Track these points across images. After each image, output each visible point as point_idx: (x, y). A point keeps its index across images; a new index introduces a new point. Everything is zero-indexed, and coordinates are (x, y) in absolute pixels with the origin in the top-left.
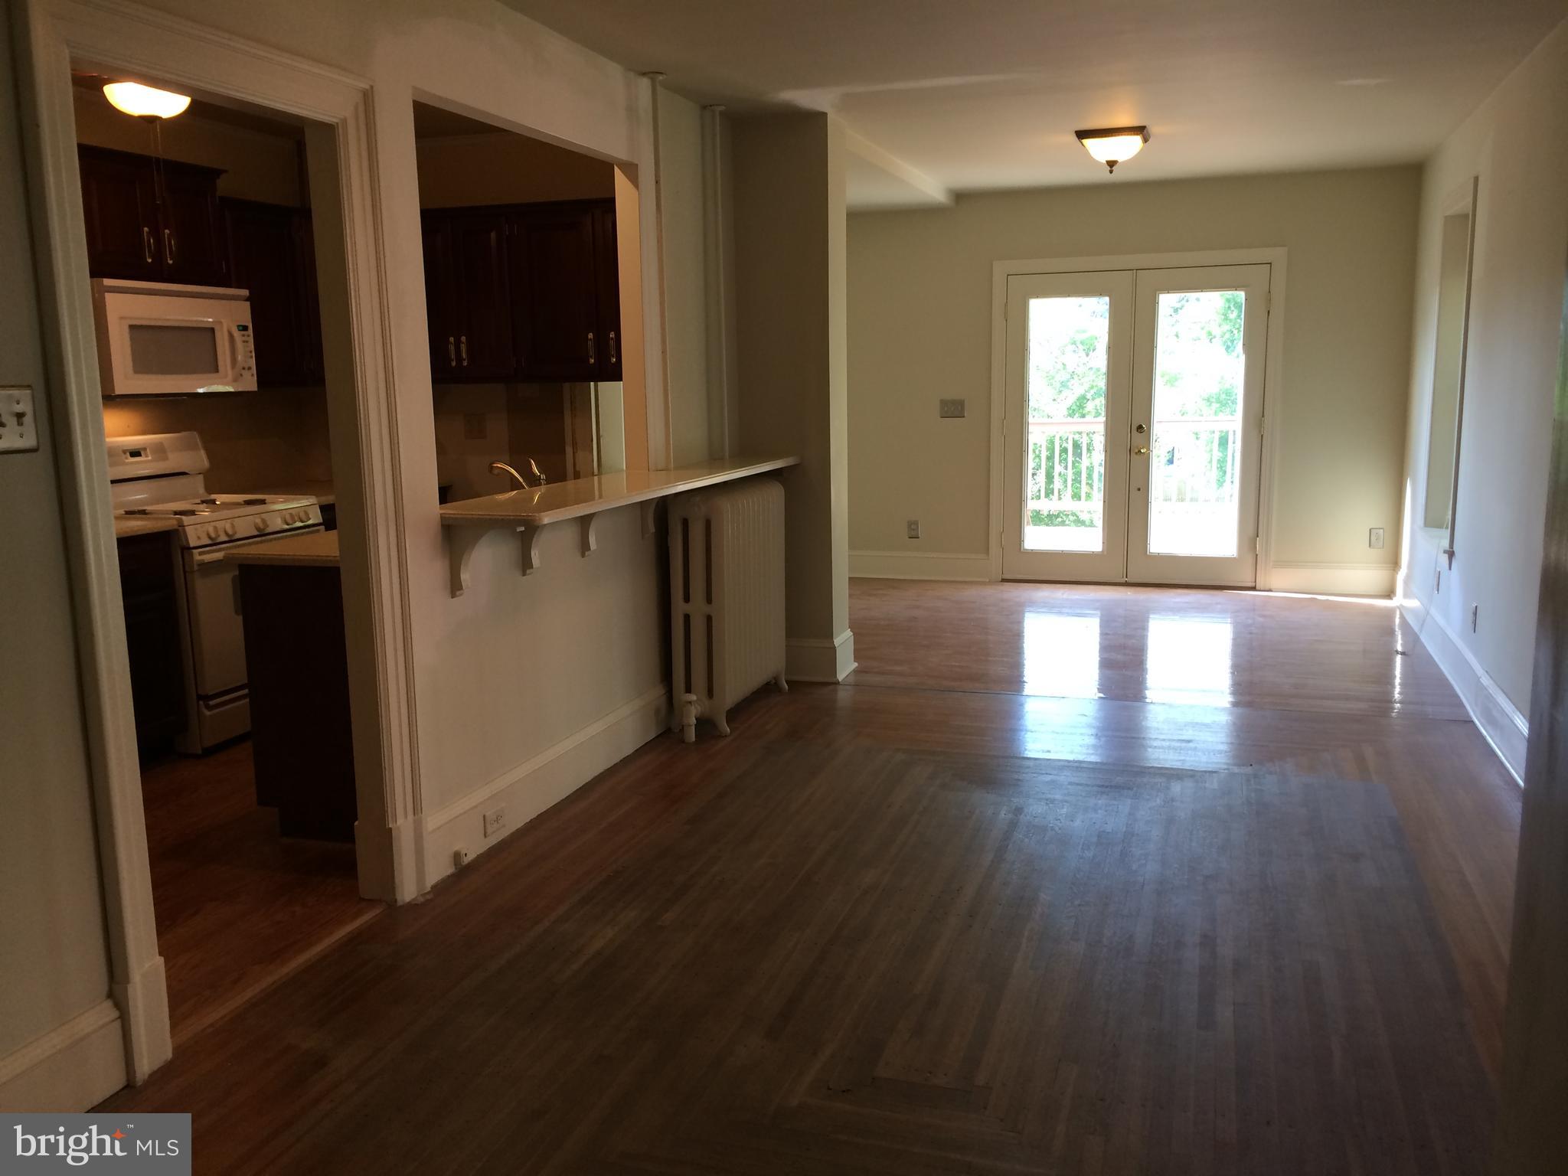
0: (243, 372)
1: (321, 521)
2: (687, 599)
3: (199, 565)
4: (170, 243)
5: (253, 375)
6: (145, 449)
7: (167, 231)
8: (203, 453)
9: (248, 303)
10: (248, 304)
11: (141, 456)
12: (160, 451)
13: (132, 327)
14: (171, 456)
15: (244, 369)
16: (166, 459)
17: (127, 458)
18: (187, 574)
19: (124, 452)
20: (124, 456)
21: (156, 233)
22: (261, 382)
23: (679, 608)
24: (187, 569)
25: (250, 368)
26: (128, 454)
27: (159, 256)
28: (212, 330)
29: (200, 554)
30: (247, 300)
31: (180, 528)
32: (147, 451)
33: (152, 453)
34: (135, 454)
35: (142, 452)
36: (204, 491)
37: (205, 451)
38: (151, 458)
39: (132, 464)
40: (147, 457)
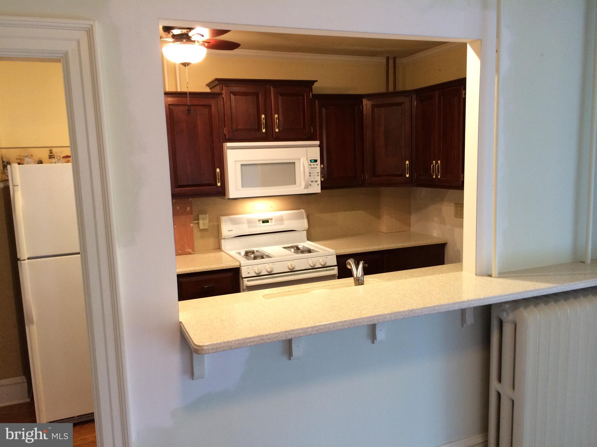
0: (311, 183)
1: (336, 264)
2: (500, 380)
5: (318, 185)
6: (271, 219)
7: (275, 115)
8: (305, 220)
10: (319, 149)
11: (268, 222)
12: (281, 220)
13: (242, 165)
14: (285, 222)
15: (312, 181)
16: (283, 224)
17: (260, 224)
19: (259, 221)
20: (258, 223)
22: (322, 188)
23: (494, 384)
25: (316, 181)
26: (261, 222)
28: (294, 163)
29: (248, 281)
30: (319, 147)
32: (273, 220)
33: (274, 221)
34: (265, 221)
35: (270, 221)
36: (306, 239)
37: (307, 220)
38: (273, 223)
39: (261, 226)
40: (272, 223)
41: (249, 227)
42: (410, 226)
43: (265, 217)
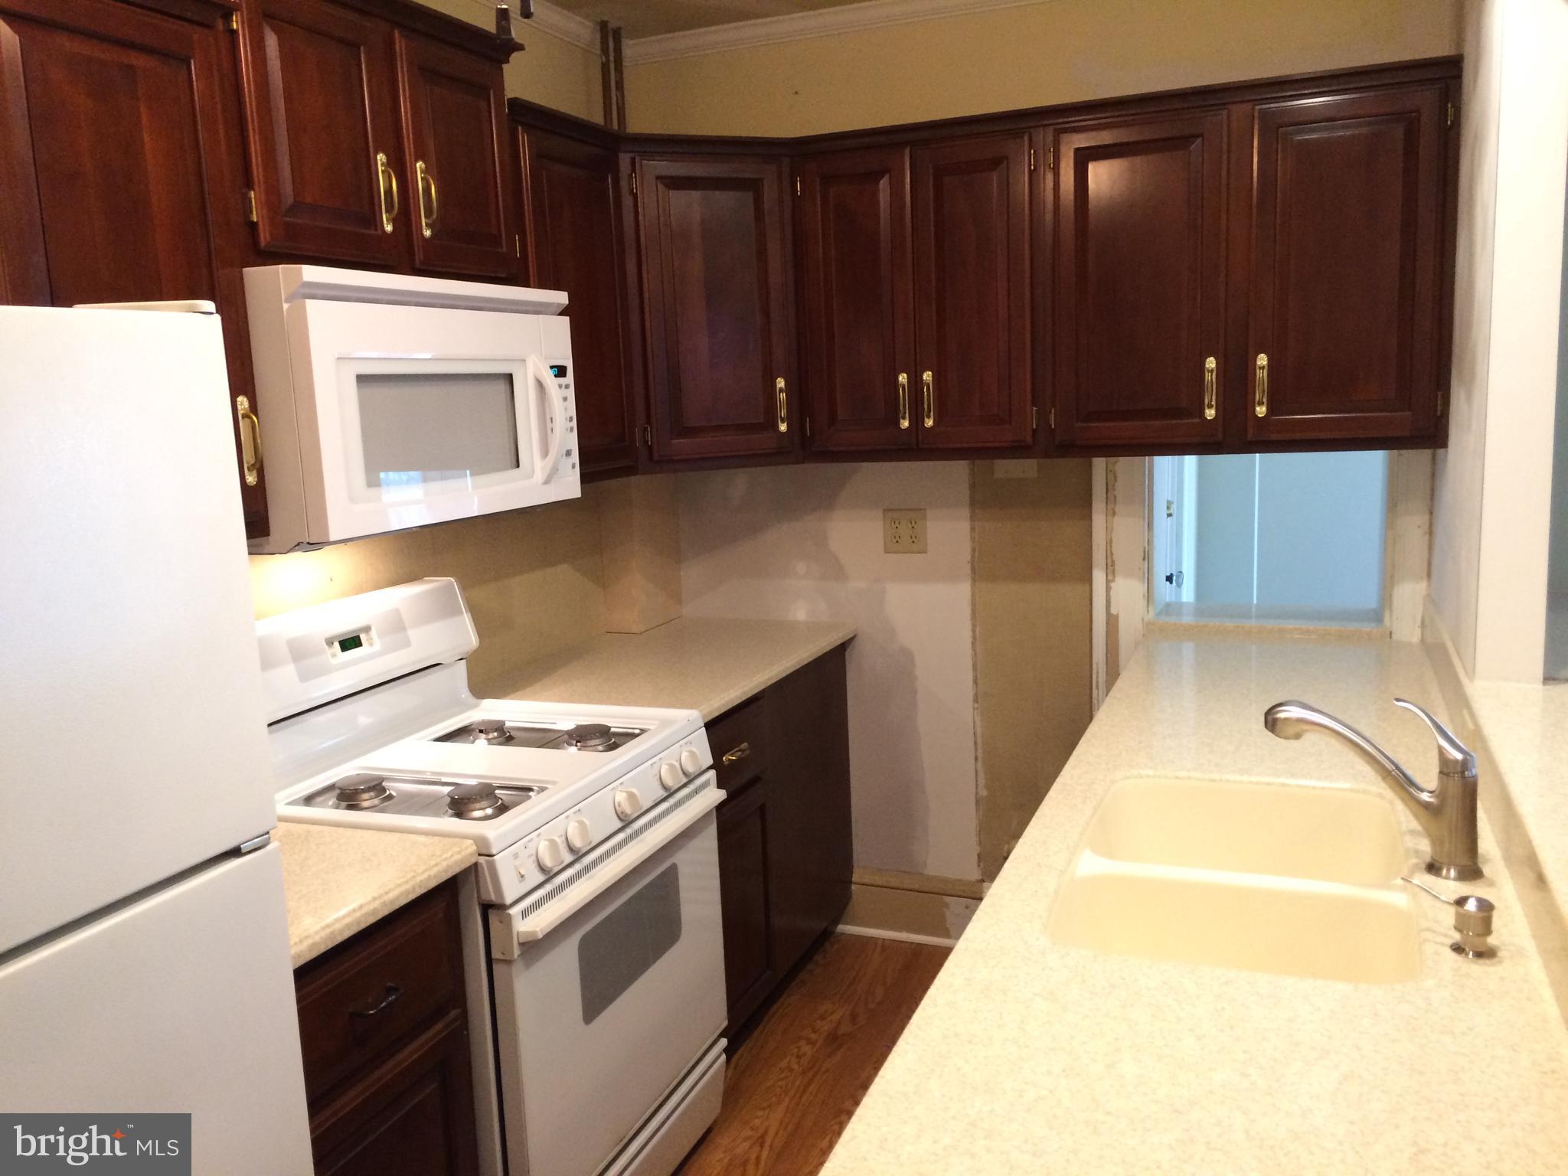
0: (560, 462)
3: (522, 945)
4: (427, 190)
5: (574, 466)
6: (367, 629)
7: (420, 165)
8: (467, 619)
9: (567, 319)
10: (565, 321)
11: (361, 644)
12: (397, 626)
13: (362, 379)
14: (413, 634)
15: (560, 454)
16: (407, 644)
17: (334, 655)
18: (496, 967)
19: (328, 642)
20: (329, 651)
21: (399, 167)
22: (586, 478)
24: (495, 955)
25: (568, 453)
26: (337, 645)
27: (405, 218)
28: (509, 378)
29: (525, 915)
30: (564, 313)
31: (482, 860)
32: (373, 633)
33: (381, 635)
34: (350, 643)
35: (363, 637)
36: (465, 693)
37: (470, 614)
38: (377, 646)
39: (345, 665)
40: (371, 645)
41: (304, 677)
42: (680, 602)
43: (345, 626)
